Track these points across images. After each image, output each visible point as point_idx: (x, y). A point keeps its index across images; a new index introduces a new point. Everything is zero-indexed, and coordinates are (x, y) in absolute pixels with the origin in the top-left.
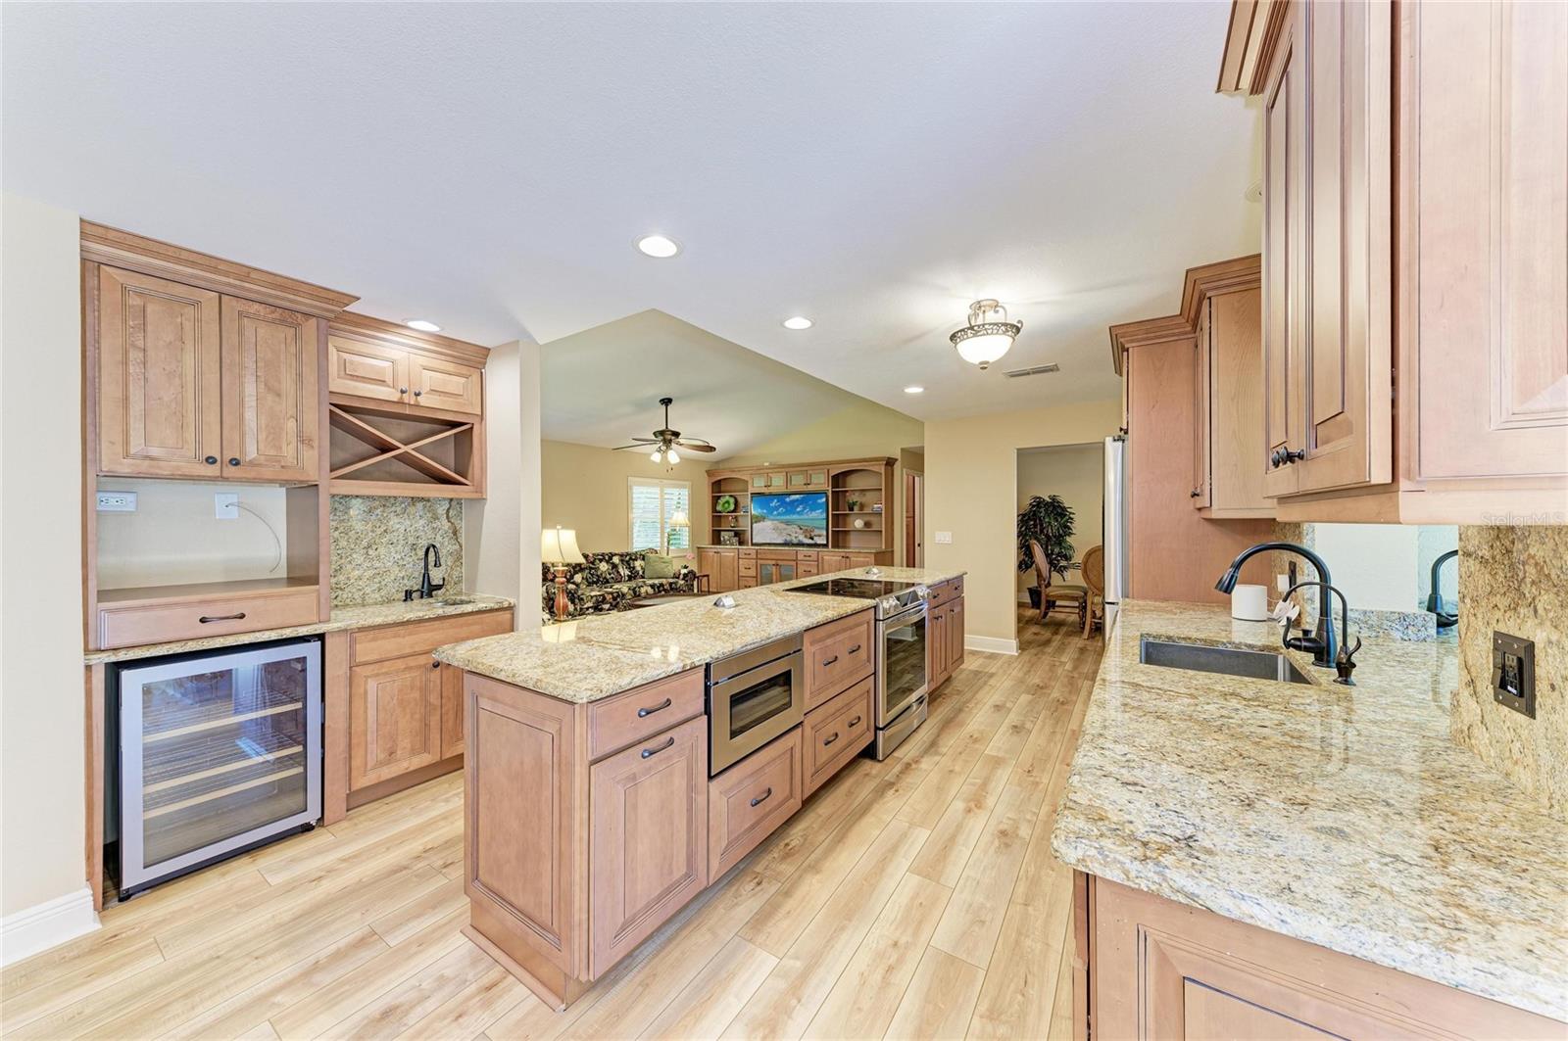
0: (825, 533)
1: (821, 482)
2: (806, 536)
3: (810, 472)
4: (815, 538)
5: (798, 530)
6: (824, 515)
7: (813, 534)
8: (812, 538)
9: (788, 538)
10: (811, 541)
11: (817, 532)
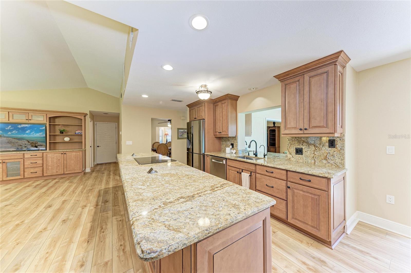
1: (41, 119)
4: (38, 147)
7: (37, 145)
8: (37, 147)
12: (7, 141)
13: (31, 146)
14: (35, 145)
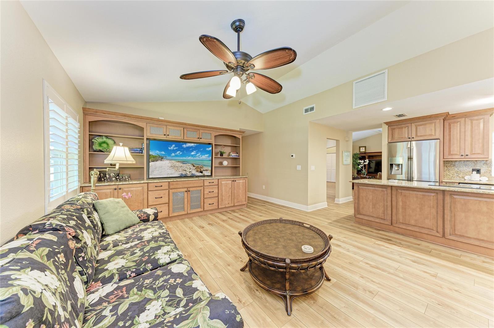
0: (210, 169)
2: (197, 171)
3: (202, 131)
4: (203, 172)
5: (192, 167)
6: (211, 158)
8: (201, 172)
9: (184, 173)
10: (201, 174)
11: (205, 168)
12: (170, 165)
13: (196, 171)
14: (201, 170)
